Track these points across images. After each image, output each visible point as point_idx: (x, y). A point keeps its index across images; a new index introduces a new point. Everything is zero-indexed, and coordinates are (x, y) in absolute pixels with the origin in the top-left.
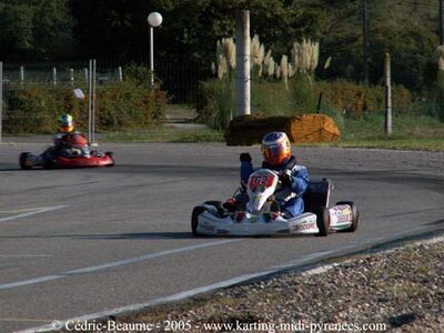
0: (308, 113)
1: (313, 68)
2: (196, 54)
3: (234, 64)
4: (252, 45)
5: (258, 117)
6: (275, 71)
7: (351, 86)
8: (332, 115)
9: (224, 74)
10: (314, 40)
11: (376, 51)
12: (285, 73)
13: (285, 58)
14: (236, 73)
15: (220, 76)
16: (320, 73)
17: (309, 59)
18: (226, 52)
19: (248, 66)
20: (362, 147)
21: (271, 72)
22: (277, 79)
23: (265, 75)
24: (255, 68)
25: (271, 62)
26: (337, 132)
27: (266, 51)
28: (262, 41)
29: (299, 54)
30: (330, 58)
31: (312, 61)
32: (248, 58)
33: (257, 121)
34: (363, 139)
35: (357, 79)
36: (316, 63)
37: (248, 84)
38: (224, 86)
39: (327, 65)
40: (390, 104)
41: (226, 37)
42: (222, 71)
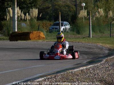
0: (35, 31)
3: (11, 16)
4: (17, 9)
6: (24, 18)
7: (48, 23)
8: (42, 31)
9: (9, 19)
10: (36, 8)
11: (56, 11)
12: (28, 19)
13: (27, 14)
14: (12, 19)
15: (7, 19)
16: (38, 18)
17: (35, 15)
18: (9, 12)
19: (16, 16)
20: (52, 41)
21: (23, 18)
22: (25, 20)
23: (21, 19)
24: (18, 17)
25: (23, 15)
26: (44, 36)
27: (21, 12)
28: (20, 8)
29: (32, 13)
30: (41, 14)
31: (36, 14)
32: (16, 14)
33: (19, 33)
34: (52, 39)
35: (50, 20)
36: (37, 16)
37: (16, 22)
38: (8, 22)
39: (40, 16)
41: (9, 7)
42: (8, 18)
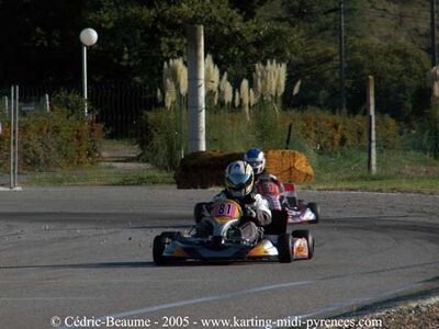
0: (276, 148)
1: (279, 95)
2: (138, 79)
3: (184, 89)
4: (205, 65)
5: (215, 154)
6: (234, 98)
7: (325, 116)
8: (302, 150)
9: (173, 103)
10: (280, 61)
11: (355, 72)
12: (246, 101)
13: (245, 83)
14: (188, 101)
15: (168, 104)
16: (288, 101)
17: (274, 88)
18: (174, 75)
19: (202, 93)
20: (341, 190)
21: (228, 98)
22: (235, 108)
23: (221, 103)
24: (210, 94)
25: (228, 88)
26: (310, 171)
27: (221, 74)
28: (216, 61)
29: (263, 78)
30: (299, 83)
31: (278, 85)
32: (202, 82)
33: (214, 159)
34: (343, 180)
35: (332, 106)
36: (283, 90)
37: (203, 114)
38: (172, 116)
39: (296, 90)
40: (373, 138)
41: (174, 58)
42: (170, 98)
